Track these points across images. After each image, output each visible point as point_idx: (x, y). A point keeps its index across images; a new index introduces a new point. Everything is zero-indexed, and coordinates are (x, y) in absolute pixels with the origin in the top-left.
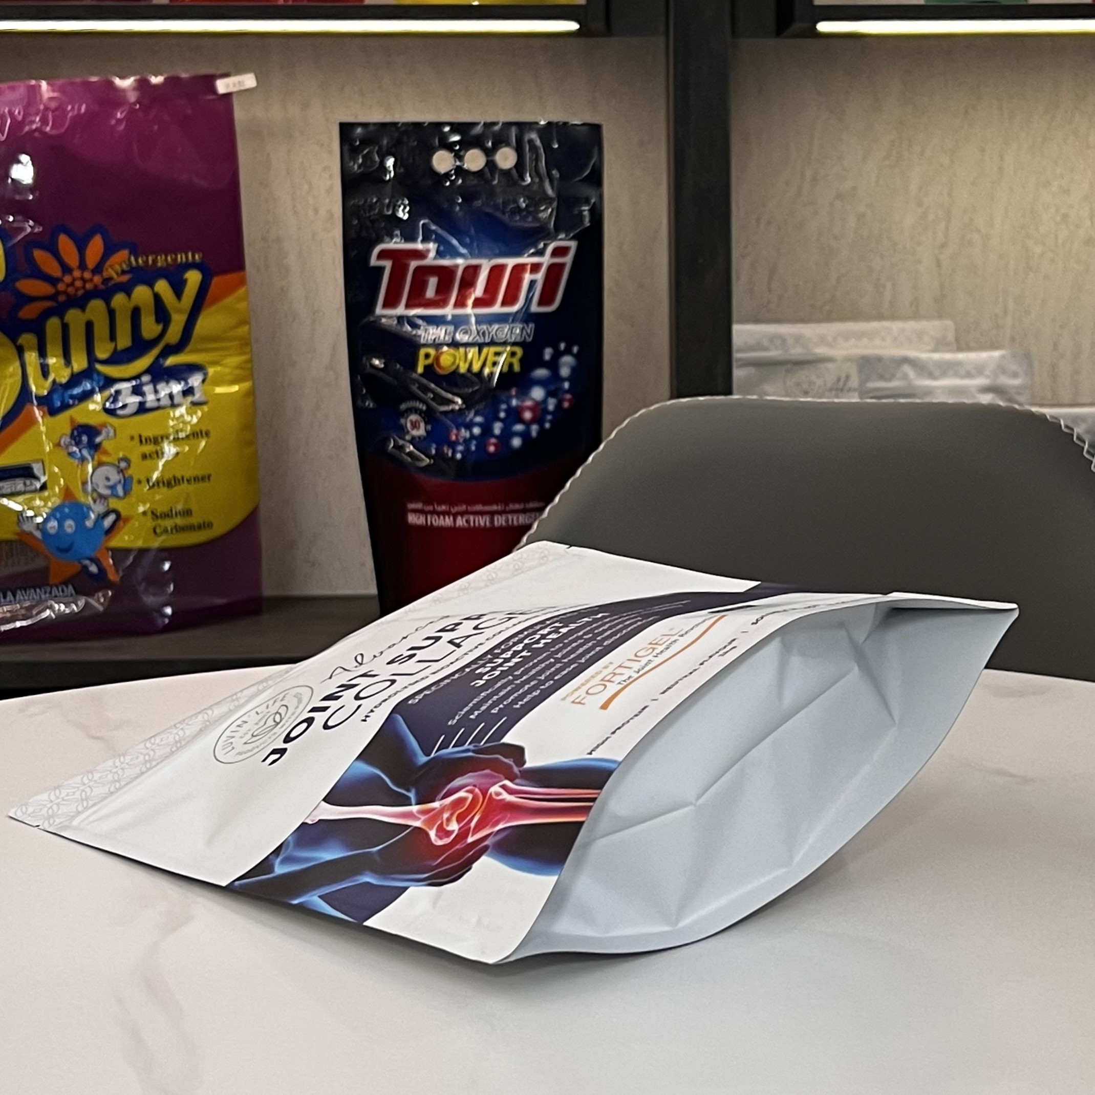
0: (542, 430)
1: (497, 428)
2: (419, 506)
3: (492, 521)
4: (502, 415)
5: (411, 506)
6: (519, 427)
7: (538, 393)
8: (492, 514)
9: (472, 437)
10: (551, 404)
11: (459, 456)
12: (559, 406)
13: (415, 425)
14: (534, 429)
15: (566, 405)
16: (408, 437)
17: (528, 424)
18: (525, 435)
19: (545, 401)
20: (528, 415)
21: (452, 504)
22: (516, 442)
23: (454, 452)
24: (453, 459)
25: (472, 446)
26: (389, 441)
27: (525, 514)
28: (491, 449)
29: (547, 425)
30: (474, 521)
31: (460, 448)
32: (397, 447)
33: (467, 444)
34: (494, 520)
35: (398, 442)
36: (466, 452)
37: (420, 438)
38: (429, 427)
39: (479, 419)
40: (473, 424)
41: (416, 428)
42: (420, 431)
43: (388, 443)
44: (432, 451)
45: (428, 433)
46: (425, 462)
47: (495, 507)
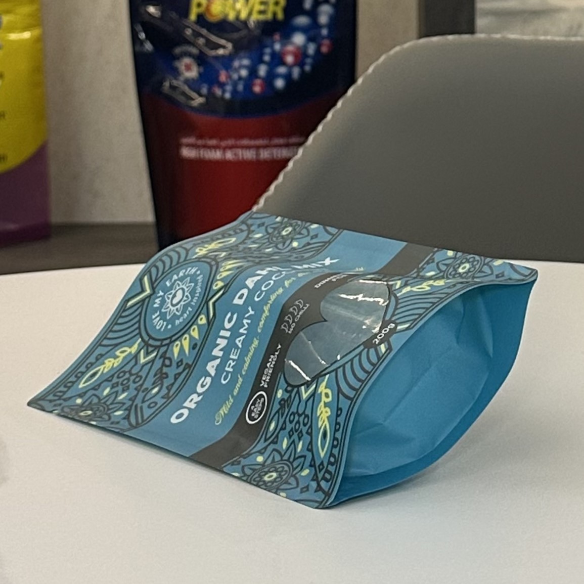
0: (303, 73)
1: (263, 70)
2: (191, 140)
3: (258, 154)
4: (267, 58)
5: (185, 140)
6: (282, 70)
7: (299, 39)
8: (258, 148)
9: (240, 78)
10: (311, 49)
11: (228, 96)
12: (318, 51)
13: (188, 68)
14: (296, 72)
15: (324, 49)
16: (182, 78)
17: (290, 67)
18: (288, 77)
19: (305, 47)
20: (290, 59)
21: (222, 139)
22: (280, 83)
23: (224, 92)
24: (222, 98)
25: (240, 87)
26: (165, 81)
27: (287, 148)
28: (257, 89)
29: (307, 68)
30: (242, 154)
31: (229, 88)
32: (173, 88)
33: (235, 85)
34: (260, 154)
35: (173, 83)
36: (234, 92)
37: (193, 79)
38: (202, 70)
39: (246, 62)
40: (241, 67)
41: (189, 70)
42: (193, 73)
43: (164, 84)
44: (204, 90)
45: (200, 74)
46: (198, 101)
47: (260, 142)
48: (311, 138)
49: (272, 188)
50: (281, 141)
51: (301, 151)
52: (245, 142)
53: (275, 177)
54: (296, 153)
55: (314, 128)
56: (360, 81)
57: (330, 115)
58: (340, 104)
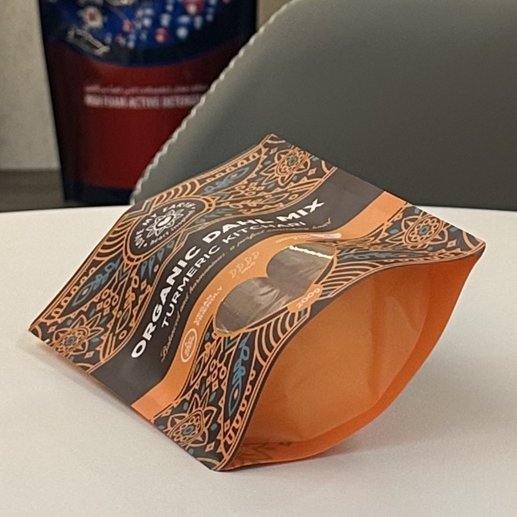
0: (205, 22)
1: (165, 20)
2: (95, 88)
3: (161, 102)
4: (170, 8)
6: (184, 19)
8: (161, 96)
9: (144, 28)
11: (131, 45)
12: (220, 1)
13: (92, 18)
14: (198, 22)
16: (86, 27)
17: (193, 17)
18: (190, 27)
20: (192, 9)
21: (126, 87)
22: (182, 33)
23: (128, 41)
24: (126, 47)
25: (144, 36)
26: (69, 31)
27: (189, 96)
28: (160, 38)
29: (210, 18)
30: (146, 103)
31: (132, 37)
32: (77, 37)
33: (138, 34)
34: (163, 102)
35: (77, 32)
36: (138, 41)
37: (97, 29)
38: (106, 19)
39: (149, 11)
40: (144, 16)
41: (94, 20)
42: (97, 23)
43: (69, 33)
44: (108, 39)
45: (105, 24)
46: (102, 50)
47: (163, 90)
48: (214, 87)
49: (176, 135)
50: (184, 89)
51: (203, 99)
52: (148, 90)
53: (178, 124)
54: (199, 101)
55: (216, 77)
56: (261, 30)
57: (232, 64)
58: (242, 53)
